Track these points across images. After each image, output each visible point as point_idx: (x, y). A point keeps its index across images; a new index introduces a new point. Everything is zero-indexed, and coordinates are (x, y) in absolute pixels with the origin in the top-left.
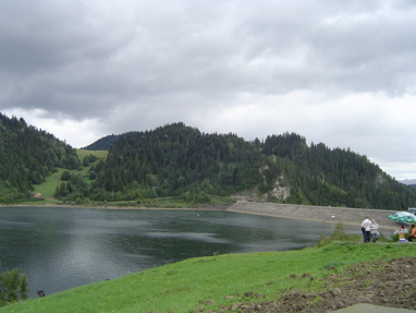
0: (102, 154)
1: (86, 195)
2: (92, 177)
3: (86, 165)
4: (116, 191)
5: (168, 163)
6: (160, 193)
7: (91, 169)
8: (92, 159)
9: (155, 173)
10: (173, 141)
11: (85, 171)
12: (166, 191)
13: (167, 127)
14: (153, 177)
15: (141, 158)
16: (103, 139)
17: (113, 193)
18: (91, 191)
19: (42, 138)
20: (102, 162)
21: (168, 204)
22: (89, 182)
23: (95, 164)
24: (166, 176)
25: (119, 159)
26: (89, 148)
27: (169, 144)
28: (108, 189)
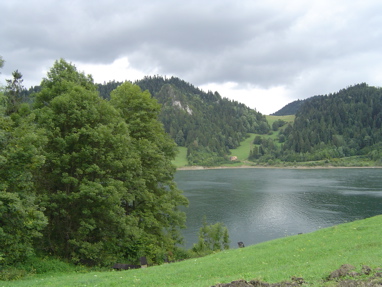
0: (290, 119)
1: (277, 156)
2: (282, 140)
3: (275, 130)
4: (305, 152)
5: (353, 123)
6: (346, 153)
7: (281, 133)
8: (281, 124)
9: (341, 133)
10: (357, 101)
11: (275, 135)
12: (352, 151)
13: (350, 89)
14: (339, 138)
15: (326, 120)
16: (290, 105)
17: (301, 154)
18: (282, 153)
19: (235, 108)
20: (290, 126)
21: (355, 163)
22: (279, 145)
23: (284, 128)
24: (352, 136)
25: (306, 123)
26: (277, 114)
27: (353, 104)
28: (297, 151)
